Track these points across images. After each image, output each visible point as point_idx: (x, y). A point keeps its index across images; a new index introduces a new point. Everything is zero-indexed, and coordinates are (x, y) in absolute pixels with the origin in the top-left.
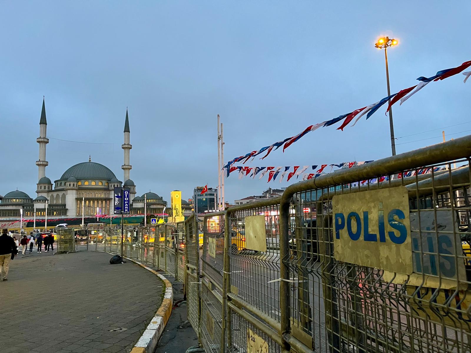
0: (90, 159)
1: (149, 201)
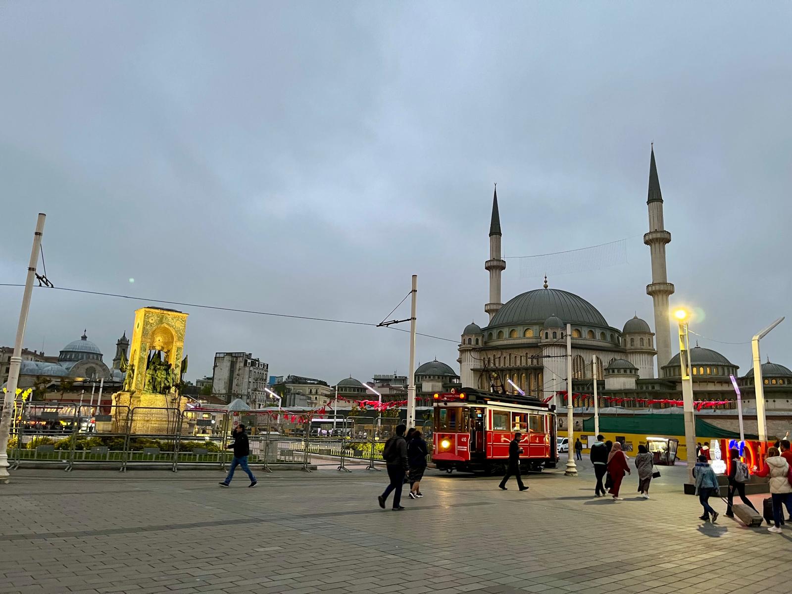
0: (546, 282)
1: (698, 371)
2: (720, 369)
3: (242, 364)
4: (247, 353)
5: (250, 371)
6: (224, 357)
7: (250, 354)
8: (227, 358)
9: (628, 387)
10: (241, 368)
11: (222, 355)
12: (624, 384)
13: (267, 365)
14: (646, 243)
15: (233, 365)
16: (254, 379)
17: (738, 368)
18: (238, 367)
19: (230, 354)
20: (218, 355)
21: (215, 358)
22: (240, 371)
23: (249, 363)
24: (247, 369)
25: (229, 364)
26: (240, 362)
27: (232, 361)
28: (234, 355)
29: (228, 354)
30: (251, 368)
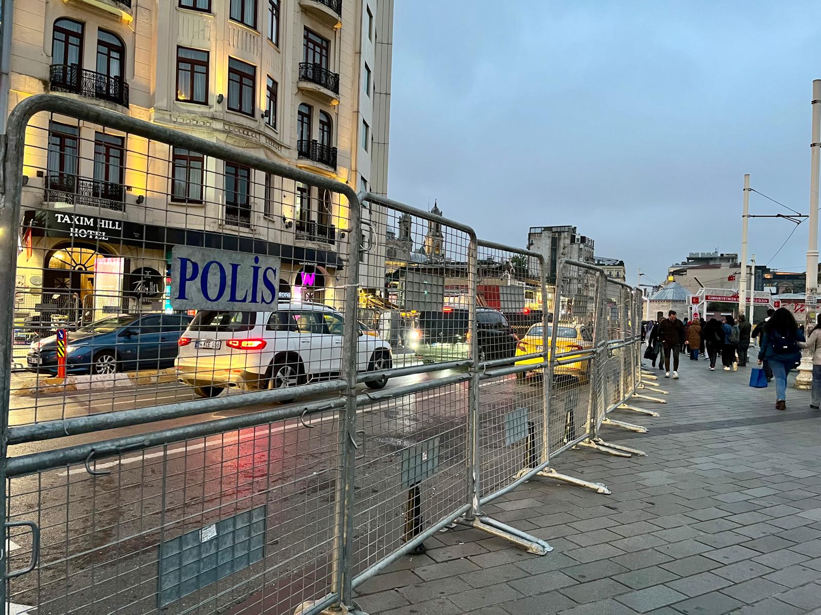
3: (568, 241)
4: (573, 227)
5: (581, 249)
6: (541, 233)
7: (577, 229)
8: (546, 234)
10: (566, 245)
11: (539, 231)
13: (593, 241)
15: (555, 242)
18: (562, 245)
19: (549, 229)
20: (533, 231)
21: (530, 234)
22: (566, 249)
23: (578, 239)
24: (575, 246)
25: (549, 241)
26: (565, 238)
27: (552, 238)
28: (554, 230)
29: (546, 229)
30: (582, 245)
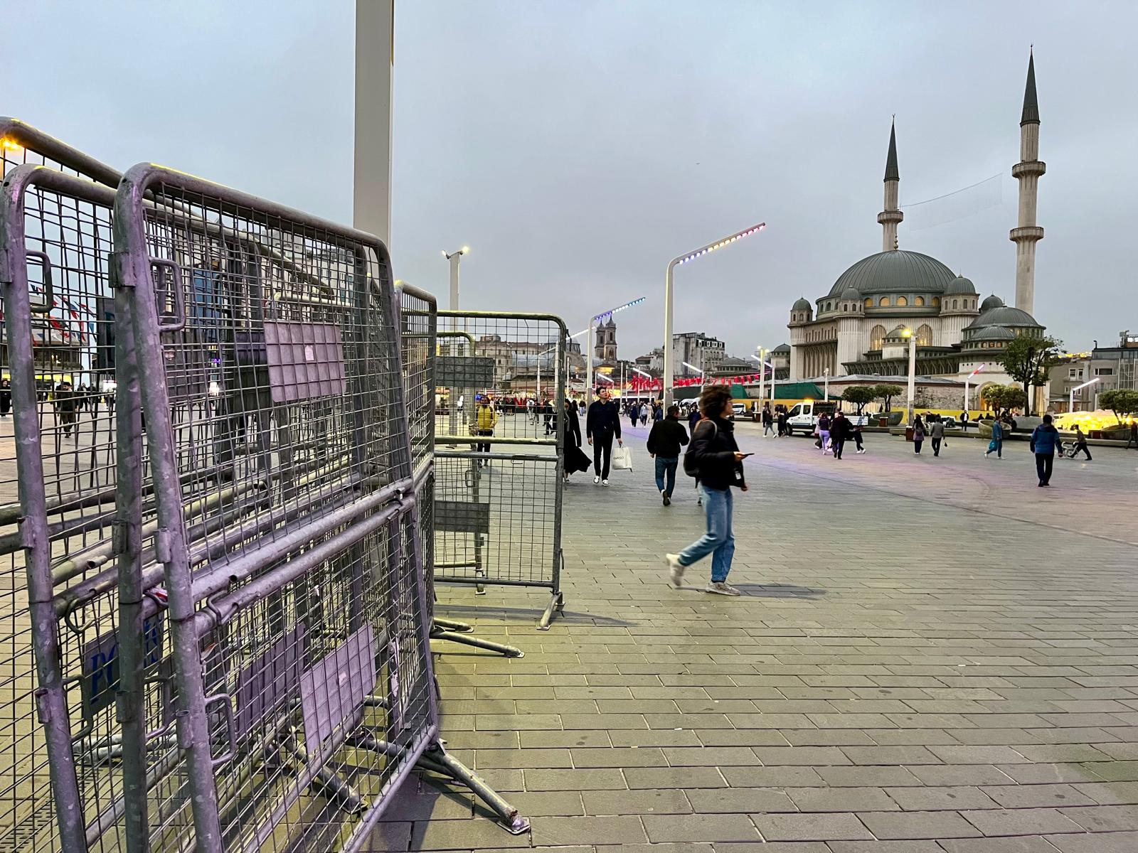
2: (1024, 330)
3: (694, 345)
4: (699, 332)
5: (702, 351)
6: (680, 339)
7: (703, 334)
8: (682, 339)
9: (895, 356)
10: (694, 348)
11: (677, 337)
12: (892, 353)
13: (723, 344)
14: (1016, 175)
15: (687, 345)
16: (705, 359)
17: (1045, 328)
18: (691, 348)
19: (684, 335)
22: (693, 352)
23: (701, 342)
24: (699, 349)
25: (683, 345)
26: (693, 342)
27: (686, 342)
28: (687, 336)
30: (703, 349)
